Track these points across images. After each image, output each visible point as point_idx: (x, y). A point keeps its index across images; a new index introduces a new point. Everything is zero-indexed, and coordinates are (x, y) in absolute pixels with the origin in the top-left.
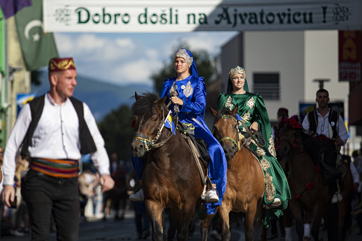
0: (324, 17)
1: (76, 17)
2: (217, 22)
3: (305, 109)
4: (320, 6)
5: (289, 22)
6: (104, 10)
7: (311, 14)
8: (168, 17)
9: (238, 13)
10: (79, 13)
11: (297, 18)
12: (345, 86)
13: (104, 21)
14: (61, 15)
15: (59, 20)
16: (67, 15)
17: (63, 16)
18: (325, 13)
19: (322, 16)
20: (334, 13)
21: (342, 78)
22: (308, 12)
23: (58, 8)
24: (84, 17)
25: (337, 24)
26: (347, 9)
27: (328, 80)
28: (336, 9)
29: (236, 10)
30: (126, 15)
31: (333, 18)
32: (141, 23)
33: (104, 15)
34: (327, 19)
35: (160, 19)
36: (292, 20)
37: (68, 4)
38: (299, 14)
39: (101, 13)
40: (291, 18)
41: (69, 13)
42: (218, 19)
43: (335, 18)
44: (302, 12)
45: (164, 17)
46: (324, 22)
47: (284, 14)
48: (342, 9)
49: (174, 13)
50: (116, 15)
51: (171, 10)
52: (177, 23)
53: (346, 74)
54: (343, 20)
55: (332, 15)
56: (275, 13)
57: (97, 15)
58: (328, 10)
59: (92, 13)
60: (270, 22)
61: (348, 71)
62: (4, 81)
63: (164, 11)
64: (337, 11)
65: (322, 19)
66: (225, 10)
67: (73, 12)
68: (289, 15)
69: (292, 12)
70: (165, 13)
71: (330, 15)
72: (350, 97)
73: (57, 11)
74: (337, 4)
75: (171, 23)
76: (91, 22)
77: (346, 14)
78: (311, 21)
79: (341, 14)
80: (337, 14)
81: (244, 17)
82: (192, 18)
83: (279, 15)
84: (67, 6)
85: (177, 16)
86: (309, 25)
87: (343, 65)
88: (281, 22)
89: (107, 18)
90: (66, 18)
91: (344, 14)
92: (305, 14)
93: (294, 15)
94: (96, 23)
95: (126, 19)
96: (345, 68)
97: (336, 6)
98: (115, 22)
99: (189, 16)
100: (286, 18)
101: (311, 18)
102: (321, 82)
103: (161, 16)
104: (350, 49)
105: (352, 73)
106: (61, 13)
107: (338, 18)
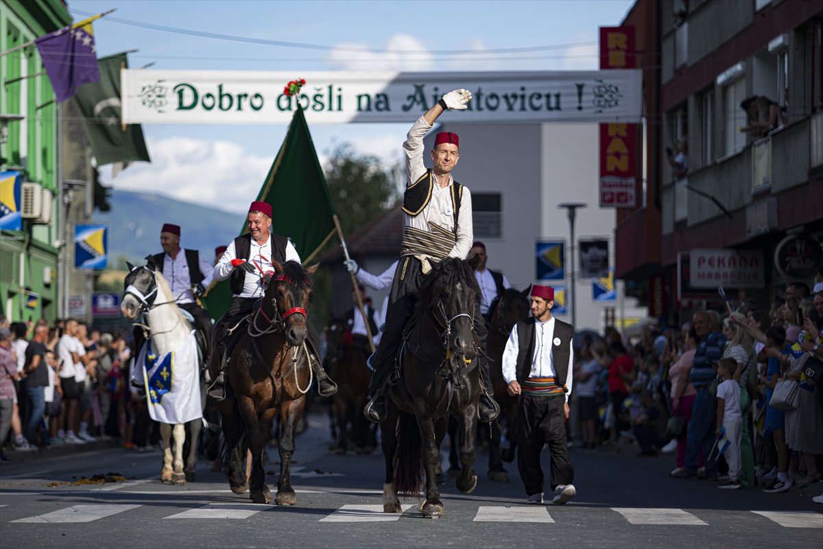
0: (580, 102)
1: (174, 99)
3: (545, 252)
4: (572, 83)
5: (523, 109)
6: (220, 87)
7: (558, 96)
8: (325, 100)
10: (181, 94)
11: (536, 103)
12: (610, 214)
13: (220, 106)
14: (149, 96)
15: (148, 104)
16: (159, 96)
17: (153, 97)
18: (580, 94)
19: (576, 98)
20: (596, 95)
21: (605, 201)
22: (553, 92)
23: (145, 84)
24: (188, 100)
25: (600, 112)
26: (616, 89)
27: (582, 206)
28: (599, 87)
29: (436, 89)
30: (257, 96)
31: (593, 102)
32: (282, 109)
33: (221, 96)
34: (583, 105)
35: (312, 103)
36: (527, 106)
37: (162, 79)
38: (540, 96)
39: (216, 93)
40: (527, 101)
41: (162, 93)
42: (408, 103)
43: (596, 103)
44: (544, 92)
45: (318, 99)
46: (580, 108)
47: (515, 96)
48: (608, 88)
49: (335, 93)
50: (240, 97)
51: (330, 88)
52: (340, 109)
53: (612, 194)
54: (610, 106)
55: (592, 97)
56: (500, 94)
57: (209, 95)
58: (585, 90)
59: (201, 93)
61: (616, 190)
62: (55, 202)
63: (319, 90)
64: (599, 91)
65: (577, 105)
66: (419, 89)
67: (170, 91)
68: (523, 97)
69: (528, 93)
70: (321, 92)
71: (588, 99)
72: (618, 232)
73: (144, 89)
74: (601, 81)
75: (330, 109)
76: (199, 106)
77: (614, 96)
78: (558, 108)
79: (606, 96)
80: (601, 96)
82: (364, 101)
83: (506, 97)
84: (160, 81)
85: (340, 97)
86: (555, 114)
87: (607, 179)
88: (511, 108)
89: (226, 101)
90: (159, 99)
91: (611, 96)
92: (548, 96)
93: (531, 97)
94: (209, 109)
95: (257, 102)
96: (610, 186)
97: (599, 84)
98: (239, 108)
99: (360, 97)
100: (519, 102)
101: (558, 102)
102: (572, 209)
103: (315, 98)
104: (618, 155)
105: (622, 194)
106: (151, 93)
107: (602, 103)
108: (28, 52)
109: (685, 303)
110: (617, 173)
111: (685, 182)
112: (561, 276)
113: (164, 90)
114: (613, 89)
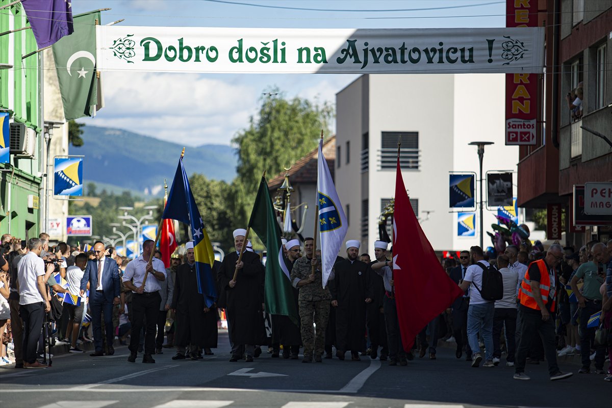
0: (490, 55)
1: (142, 50)
2: (340, 61)
3: (458, 183)
4: (484, 39)
5: (441, 61)
6: (181, 41)
7: (471, 50)
8: (271, 53)
9: (370, 48)
10: (147, 48)
11: (452, 56)
12: (515, 149)
14: (120, 48)
15: (118, 55)
16: (128, 48)
17: (123, 49)
18: (490, 49)
19: (487, 52)
20: (505, 49)
21: (510, 141)
22: (468, 47)
23: (116, 38)
24: (153, 52)
25: (508, 64)
27: (490, 144)
28: (507, 43)
29: (366, 44)
31: (502, 55)
32: (233, 60)
33: (181, 49)
34: (493, 58)
35: (259, 55)
36: (445, 59)
37: (131, 34)
38: (455, 50)
39: (177, 46)
40: (444, 55)
41: (131, 46)
42: (342, 56)
43: (504, 57)
44: (459, 47)
45: (265, 52)
46: (490, 61)
47: (434, 50)
48: (515, 44)
49: (280, 47)
50: (197, 49)
51: (275, 42)
53: (517, 135)
54: (516, 59)
55: (501, 51)
56: (421, 48)
57: (171, 48)
58: (494, 45)
59: (165, 46)
60: (414, 61)
61: (519, 130)
62: (37, 139)
63: (265, 44)
65: (488, 58)
66: (352, 44)
67: (138, 43)
68: (441, 51)
69: (445, 48)
70: (267, 46)
71: (497, 53)
73: (115, 42)
74: (509, 37)
75: (275, 61)
76: (163, 57)
77: (521, 50)
78: (471, 61)
79: (513, 50)
80: (509, 50)
81: (378, 54)
82: (304, 53)
83: (426, 51)
85: (283, 50)
86: (469, 66)
87: (513, 121)
88: (430, 61)
89: (186, 53)
90: (128, 51)
91: (518, 50)
92: (463, 50)
93: (448, 51)
94: (171, 60)
95: (212, 54)
99: (300, 51)
100: (437, 55)
101: (471, 56)
102: (481, 145)
103: (262, 51)
104: (521, 100)
105: (525, 133)
106: (121, 46)
107: (510, 57)
108: (14, 9)
109: (579, 228)
110: (521, 115)
111: (580, 123)
112: (471, 204)
113: (132, 43)
114: (519, 44)
